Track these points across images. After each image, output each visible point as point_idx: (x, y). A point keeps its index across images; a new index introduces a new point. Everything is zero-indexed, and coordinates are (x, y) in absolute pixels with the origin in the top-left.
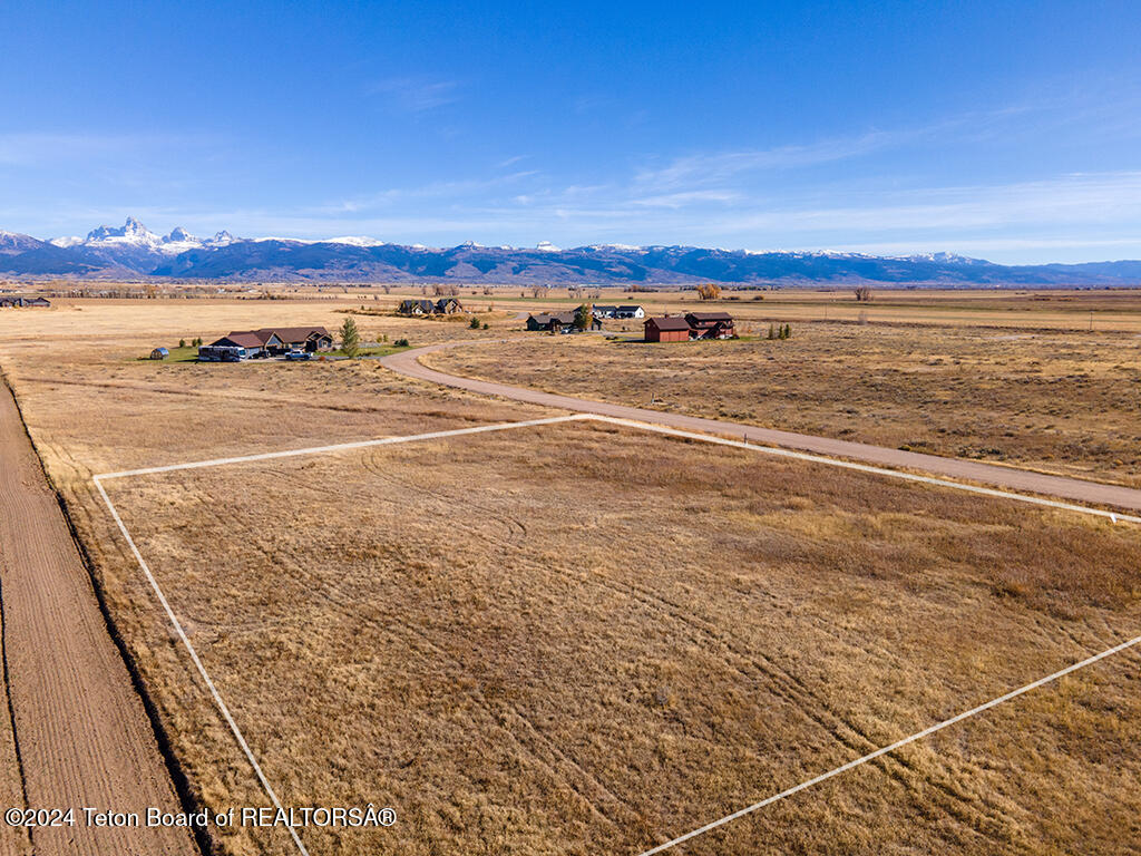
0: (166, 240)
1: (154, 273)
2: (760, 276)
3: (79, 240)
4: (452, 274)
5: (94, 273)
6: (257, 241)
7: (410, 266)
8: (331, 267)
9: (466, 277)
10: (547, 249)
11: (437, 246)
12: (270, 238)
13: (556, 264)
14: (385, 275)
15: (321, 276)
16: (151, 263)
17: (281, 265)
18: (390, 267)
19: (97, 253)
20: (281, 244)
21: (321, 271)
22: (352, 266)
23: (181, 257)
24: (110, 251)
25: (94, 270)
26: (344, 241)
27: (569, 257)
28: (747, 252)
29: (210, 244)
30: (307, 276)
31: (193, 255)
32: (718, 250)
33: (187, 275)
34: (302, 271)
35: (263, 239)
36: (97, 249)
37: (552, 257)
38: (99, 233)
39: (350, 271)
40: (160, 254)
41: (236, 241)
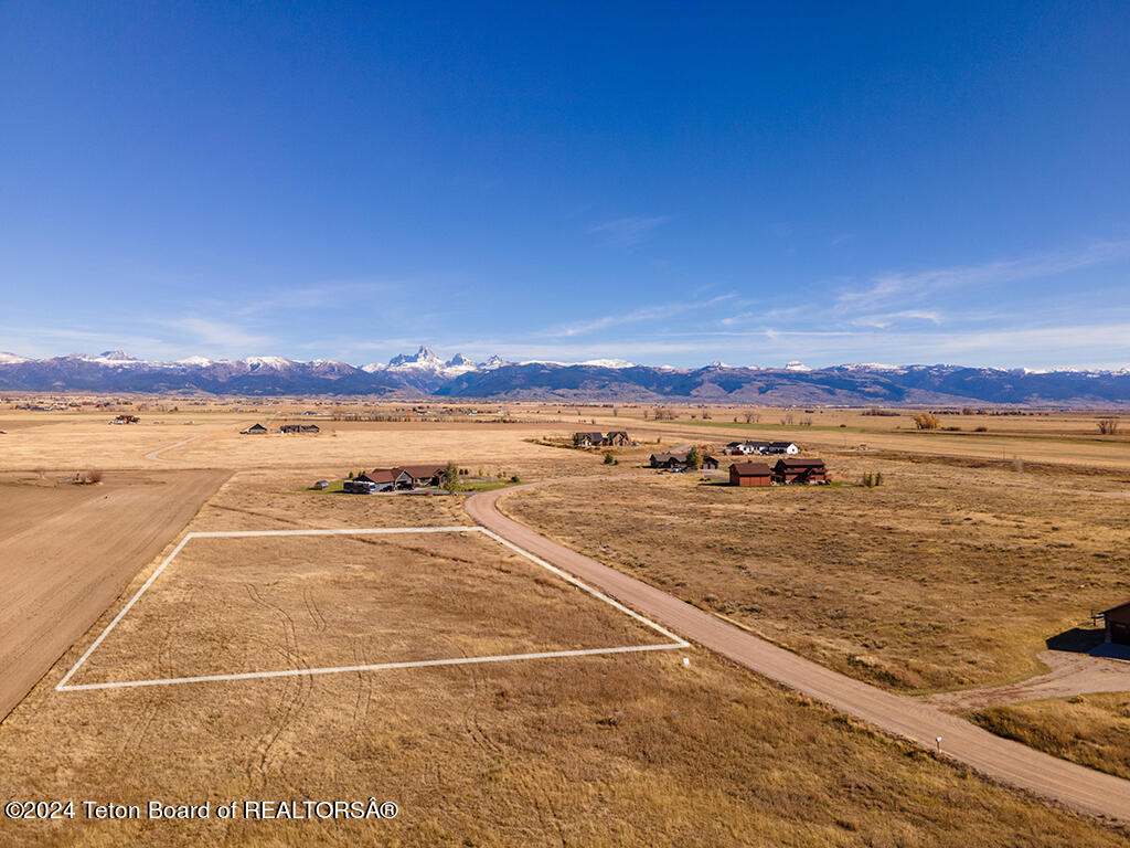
0: (449, 364)
1: (436, 393)
2: (1043, 397)
3: (383, 366)
4: (696, 393)
5: (390, 394)
6: (522, 364)
7: (658, 386)
8: (585, 388)
9: (710, 396)
10: (796, 368)
11: (684, 367)
12: (533, 362)
13: (804, 384)
16: (435, 385)
17: (541, 386)
18: (637, 387)
19: (395, 377)
20: (543, 367)
21: (575, 391)
22: (604, 387)
23: (460, 379)
24: (405, 375)
25: (390, 391)
26: (597, 363)
27: (819, 377)
28: (1027, 371)
29: (483, 368)
30: (563, 396)
31: (468, 377)
32: (990, 370)
33: (462, 394)
34: (558, 391)
35: (528, 363)
36: (396, 374)
37: (800, 376)
38: (397, 361)
39: (603, 391)
40: (443, 376)
41: (505, 364)
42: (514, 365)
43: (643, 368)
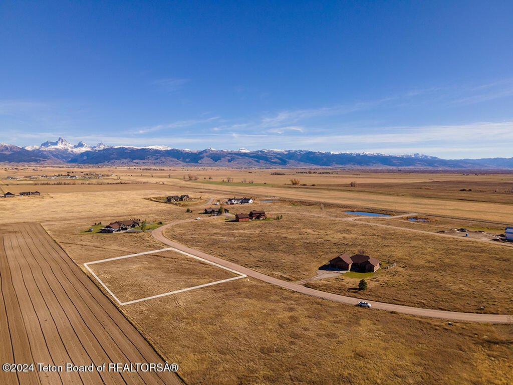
0: (75, 147)
1: (69, 162)
2: (337, 163)
3: (37, 147)
4: (201, 162)
5: (43, 162)
6: (116, 147)
7: (183, 159)
8: (148, 159)
9: (207, 164)
10: (243, 151)
11: (195, 150)
12: (121, 146)
13: (247, 158)
14: (172, 163)
15: (143, 163)
16: (68, 157)
17: (126, 158)
18: (173, 159)
19: (45, 153)
20: (126, 149)
21: (143, 161)
22: (157, 159)
23: (82, 154)
24: (51, 152)
26: (154, 147)
27: (253, 155)
29: (94, 149)
30: (137, 163)
31: (87, 153)
33: (84, 162)
34: (135, 161)
35: (119, 147)
36: (45, 151)
37: (245, 155)
38: (46, 144)
39: (157, 161)
40: (73, 153)
41: (106, 147)
42: (111, 148)
43: (176, 150)
